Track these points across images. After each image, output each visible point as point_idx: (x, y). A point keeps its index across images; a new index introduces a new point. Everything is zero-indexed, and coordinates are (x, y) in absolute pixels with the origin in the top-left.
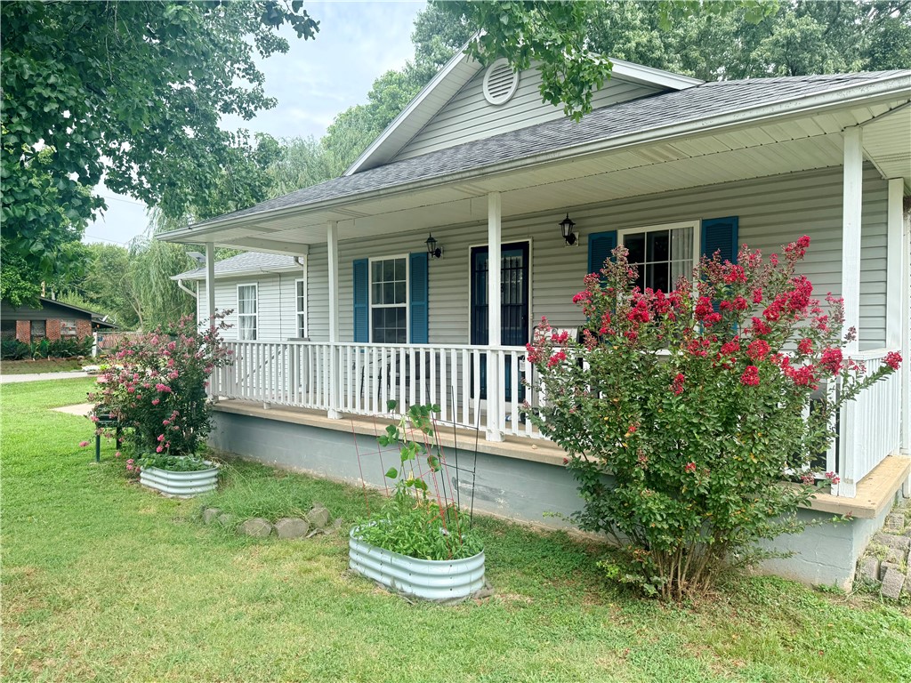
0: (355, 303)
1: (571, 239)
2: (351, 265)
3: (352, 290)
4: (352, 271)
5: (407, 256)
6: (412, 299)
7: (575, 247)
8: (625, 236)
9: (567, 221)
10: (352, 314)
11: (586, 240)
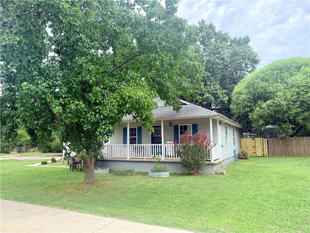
0: (124, 136)
1: (171, 126)
2: (123, 128)
3: (123, 134)
4: (123, 130)
5: (137, 127)
6: (138, 136)
7: (171, 127)
8: (180, 126)
9: (170, 123)
10: (123, 139)
11: (173, 126)
